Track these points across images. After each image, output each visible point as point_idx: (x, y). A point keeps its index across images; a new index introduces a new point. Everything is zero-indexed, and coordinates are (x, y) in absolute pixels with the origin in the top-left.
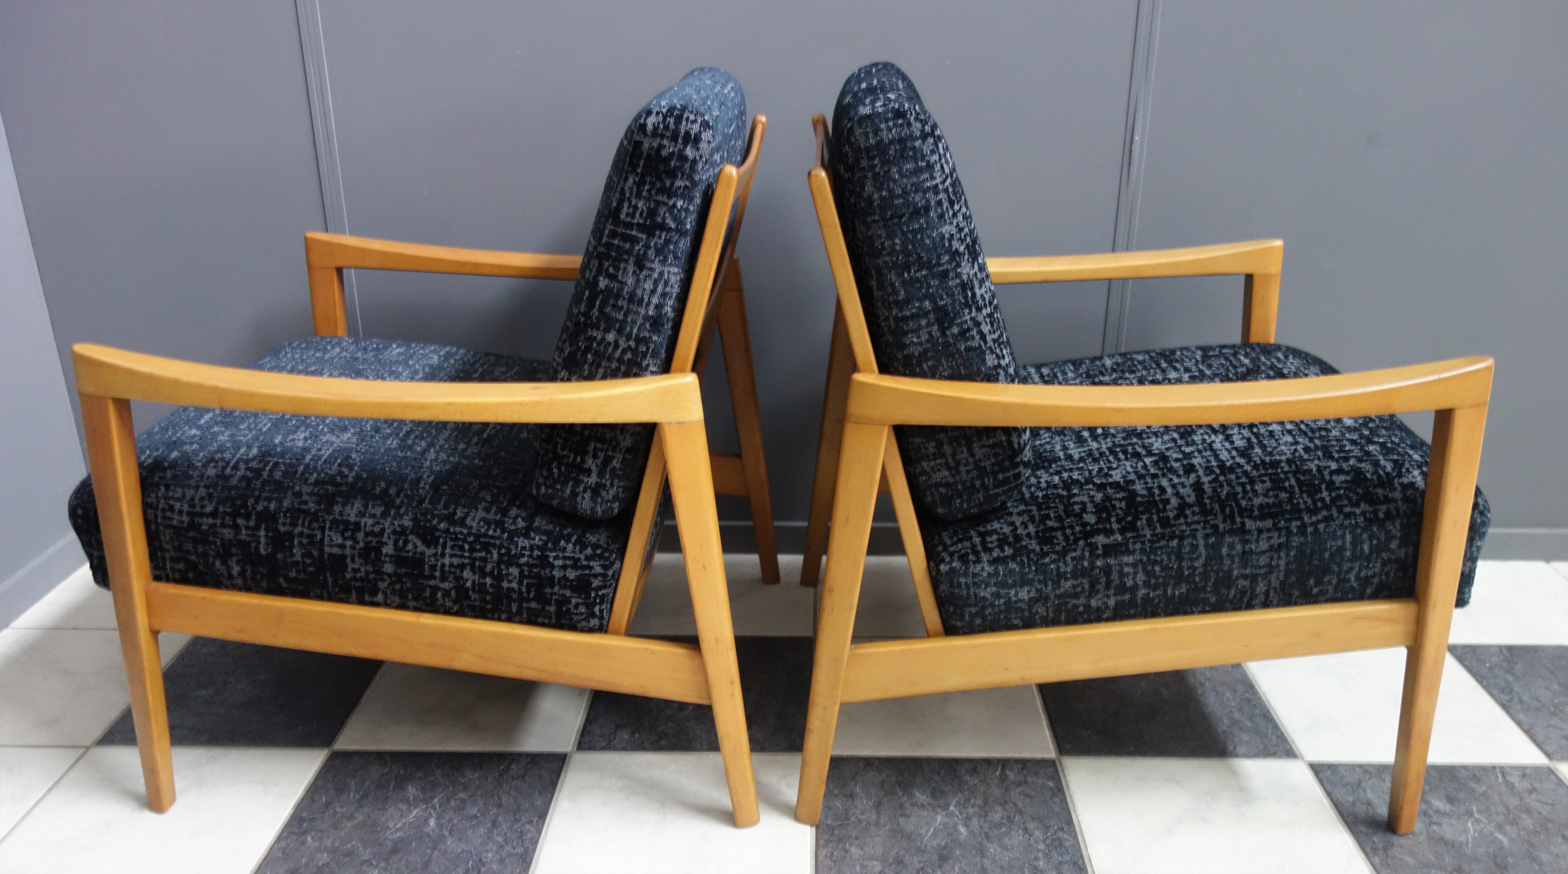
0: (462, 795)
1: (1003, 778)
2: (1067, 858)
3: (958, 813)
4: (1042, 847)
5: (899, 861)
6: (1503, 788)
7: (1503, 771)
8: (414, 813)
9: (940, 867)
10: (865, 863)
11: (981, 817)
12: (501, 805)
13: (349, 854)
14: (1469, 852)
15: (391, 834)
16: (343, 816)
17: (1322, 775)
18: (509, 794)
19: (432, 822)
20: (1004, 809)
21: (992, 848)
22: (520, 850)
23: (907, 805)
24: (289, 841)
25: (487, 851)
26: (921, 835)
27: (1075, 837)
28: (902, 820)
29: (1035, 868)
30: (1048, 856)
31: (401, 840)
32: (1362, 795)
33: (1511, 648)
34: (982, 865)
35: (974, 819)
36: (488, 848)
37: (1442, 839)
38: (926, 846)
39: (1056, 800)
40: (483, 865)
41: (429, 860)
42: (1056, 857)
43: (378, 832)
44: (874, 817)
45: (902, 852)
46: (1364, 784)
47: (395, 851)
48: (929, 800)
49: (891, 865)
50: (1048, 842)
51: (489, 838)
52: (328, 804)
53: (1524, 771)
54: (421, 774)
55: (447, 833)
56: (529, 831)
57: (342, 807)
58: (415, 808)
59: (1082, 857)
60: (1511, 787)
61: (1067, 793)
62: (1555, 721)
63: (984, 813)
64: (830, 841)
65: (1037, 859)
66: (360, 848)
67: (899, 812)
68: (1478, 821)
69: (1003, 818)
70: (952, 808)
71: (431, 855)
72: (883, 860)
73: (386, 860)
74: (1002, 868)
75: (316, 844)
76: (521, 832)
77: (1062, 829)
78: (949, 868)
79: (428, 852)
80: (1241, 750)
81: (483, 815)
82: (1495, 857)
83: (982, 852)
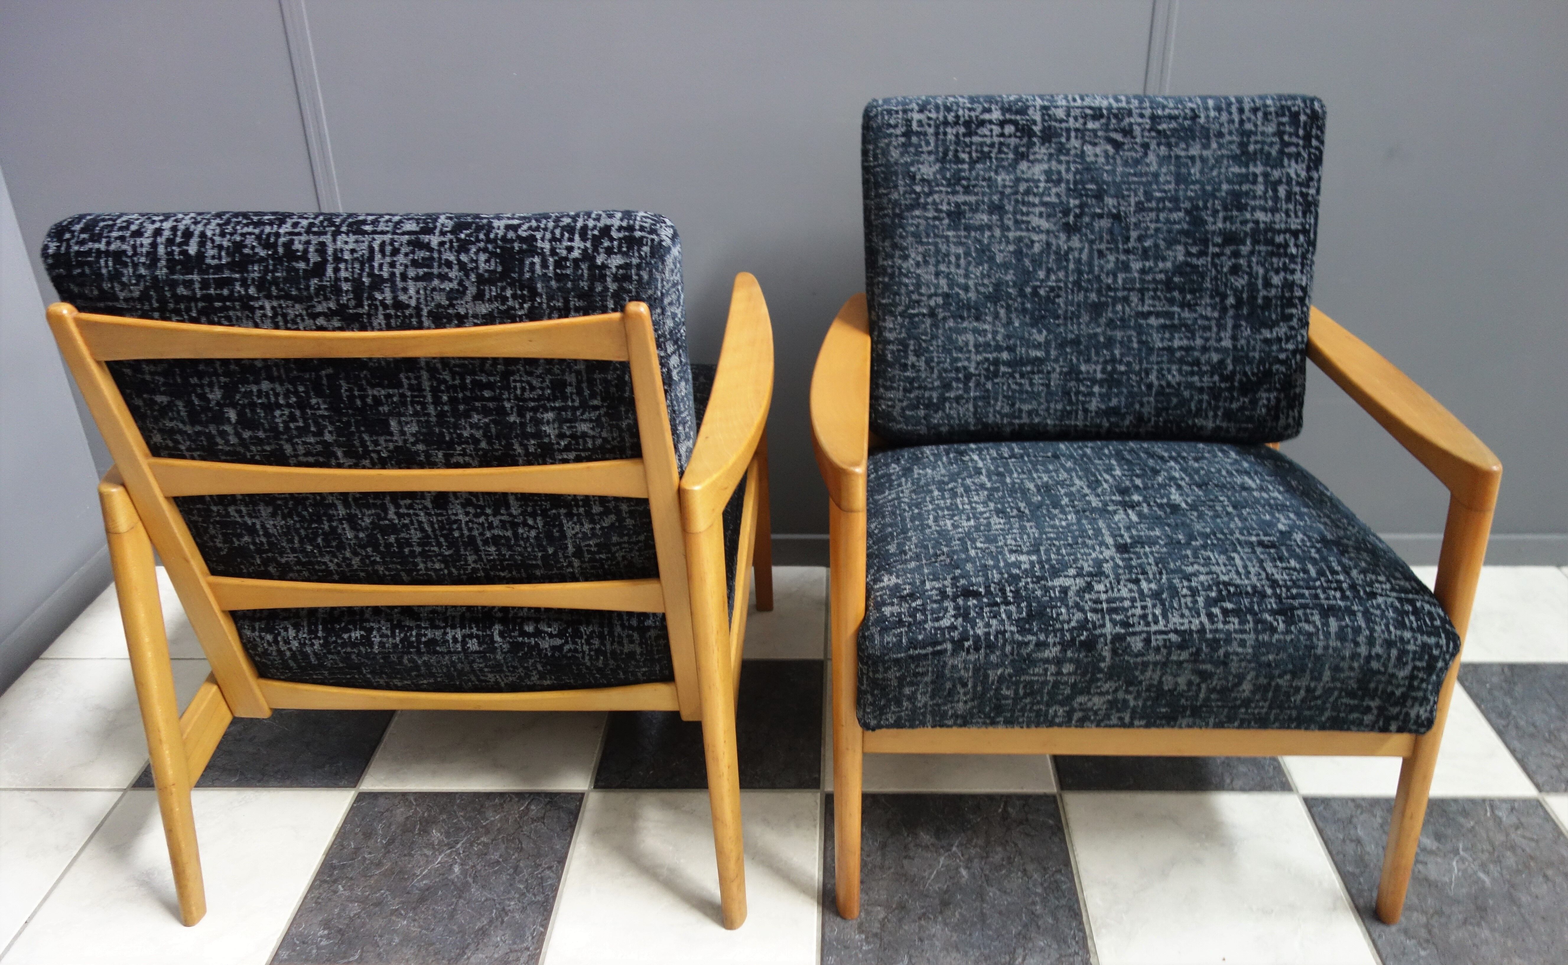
0: (484, 839)
1: (1005, 816)
2: (1063, 902)
3: (960, 854)
4: (1039, 890)
5: (902, 907)
6: (1491, 823)
7: (1492, 804)
8: (439, 860)
9: (941, 912)
11: (982, 858)
12: (522, 849)
13: (379, 904)
14: (1451, 894)
15: (418, 881)
16: (372, 863)
17: (1314, 809)
18: (529, 837)
19: (457, 869)
20: (1005, 850)
21: (992, 892)
22: (540, 898)
23: (912, 845)
24: (321, 890)
25: (509, 899)
26: (923, 878)
27: (1072, 880)
28: (906, 862)
29: (1033, 914)
30: (1045, 901)
31: (428, 888)
32: (1352, 832)
33: (1512, 667)
34: (982, 908)
35: (976, 860)
36: (510, 896)
37: (1426, 879)
38: (928, 890)
39: (1056, 839)
40: (507, 914)
41: (454, 909)
42: (1053, 902)
43: (406, 880)
44: (879, 859)
45: (906, 897)
46: (1355, 820)
47: (422, 900)
48: (933, 840)
49: (894, 910)
50: (1045, 885)
51: (511, 885)
52: (357, 850)
53: (1512, 804)
54: (445, 816)
55: (470, 880)
56: (549, 878)
57: (370, 853)
58: (440, 853)
59: (1077, 901)
60: (1498, 821)
61: (1066, 831)
62: (1549, 749)
63: (986, 854)
65: (1034, 903)
66: (389, 897)
67: (904, 854)
68: (1463, 860)
69: (1003, 859)
70: (954, 849)
71: (457, 904)
72: (887, 906)
73: (414, 909)
74: (1000, 913)
75: (347, 893)
76: (542, 878)
77: (1059, 871)
78: (950, 913)
79: (454, 900)
80: (1238, 783)
81: (505, 860)
82: (1476, 898)
83: (981, 896)
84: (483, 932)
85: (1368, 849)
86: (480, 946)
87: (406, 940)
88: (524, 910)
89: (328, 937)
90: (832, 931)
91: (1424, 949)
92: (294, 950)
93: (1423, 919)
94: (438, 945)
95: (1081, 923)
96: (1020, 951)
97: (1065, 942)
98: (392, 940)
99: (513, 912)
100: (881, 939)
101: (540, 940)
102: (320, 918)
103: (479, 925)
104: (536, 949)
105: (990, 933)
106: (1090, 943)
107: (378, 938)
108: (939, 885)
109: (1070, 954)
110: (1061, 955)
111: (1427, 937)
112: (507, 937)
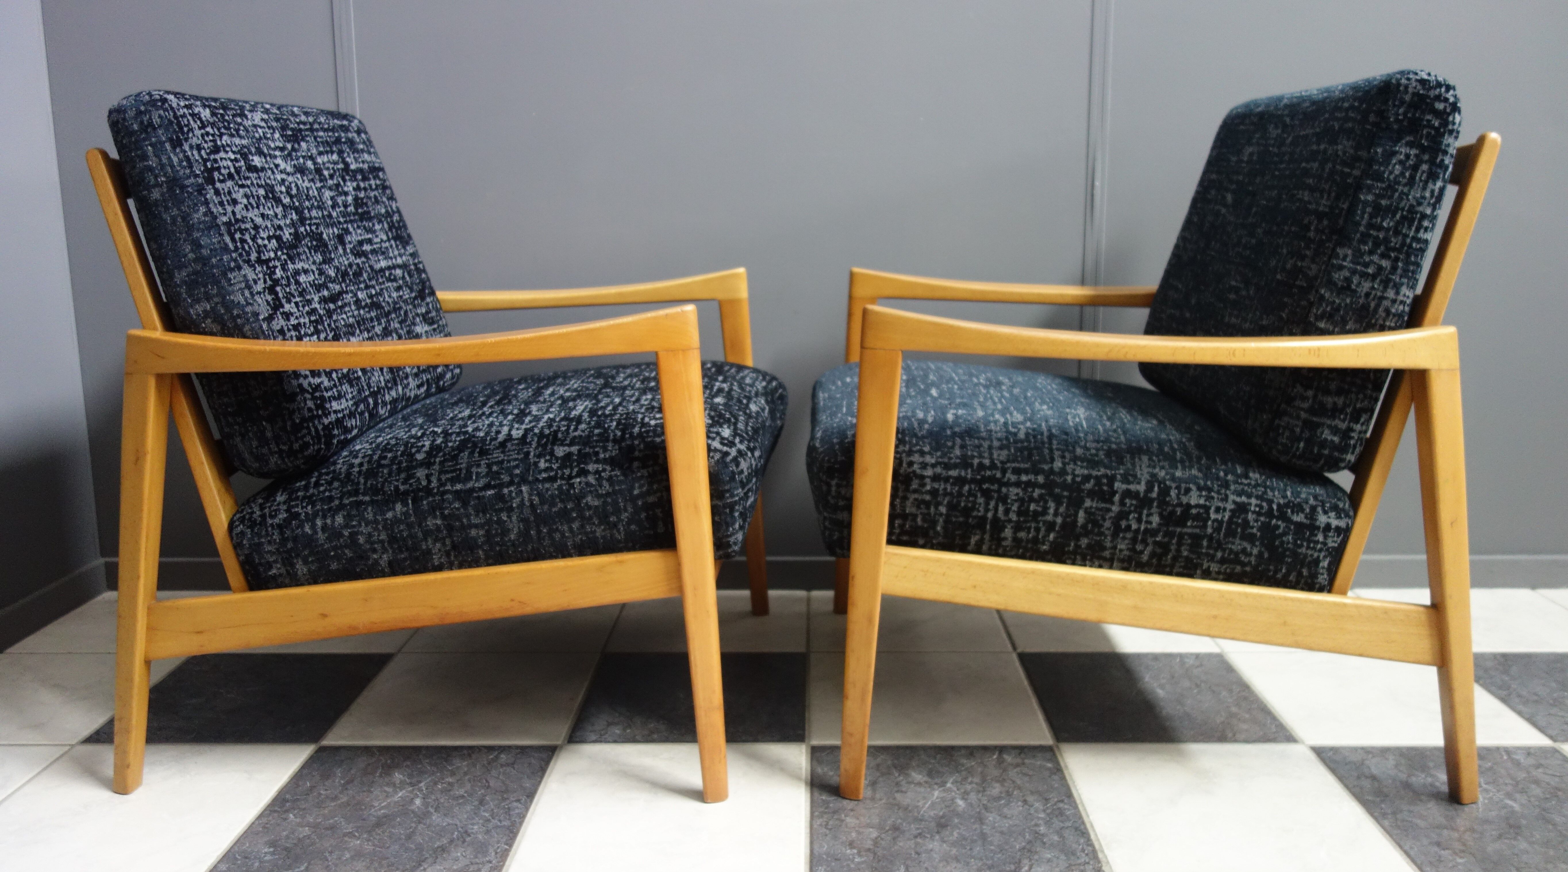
0: (450, 780)
1: (1000, 761)
2: (1069, 824)
3: (955, 789)
4: (1042, 815)
5: (896, 828)
6: (1509, 765)
7: (1508, 751)
8: (400, 794)
9: (938, 832)
10: (861, 830)
11: (979, 792)
12: (489, 787)
13: (332, 828)
14: (1480, 815)
15: (376, 812)
16: (327, 798)
17: (1324, 756)
18: (498, 778)
19: (418, 802)
20: (1003, 786)
21: (991, 817)
22: (506, 823)
23: (903, 783)
24: (271, 818)
25: (473, 824)
26: (917, 807)
27: (1076, 807)
28: (898, 796)
29: (1037, 833)
30: (1048, 823)
31: (386, 816)
32: (1366, 770)
34: (982, 830)
35: (972, 794)
36: (474, 822)
38: (923, 816)
39: (1056, 777)
40: (469, 835)
41: (413, 832)
42: (1057, 823)
43: (362, 810)
45: (899, 821)
46: (1367, 763)
47: (379, 824)
48: (926, 779)
49: (887, 831)
50: (1049, 811)
51: (475, 814)
52: (312, 788)
53: (1529, 751)
54: (409, 763)
55: (432, 810)
56: (517, 807)
57: (326, 790)
58: (401, 790)
59: (1083, 823)
60: (1517, 764)
61: (1066, 772)
62: (1554, 710)
63: (983, 787)
64: (826, 813)
65: (1037, 825)
66: (343, 823)
67: (896, 789)
68: (1487, 791)
69: (1001, 793)
70: (949, 785)
71: (416, 828)
72: (880, 827)
73: (369, 832)
74: (1002, 833)
75: (298, 821)
76: (509, 809)
77: (1061, 801)
78: (947, 833)
79: (413, 825)
80: (1241, 737)
81: (470, 795)
82: (1507, 819)
83: (981, 820)
84: (443, 849)
85: (1385, 783)
86: (438, 860)
87: (358, 855)
88: (488, 832)
89: (273, 854)
90: (821, 846)
91: (1461, 857)
92: (234, 864)
93: (1454, 834)
94: (392, 860)
95: (1089, 839)
96: (1026, 862)
97: (1074, 855)
98: (342, 856)
99: (476, 834)
100: (875, 854)
101: (504, 855)
102: (266, 839)
103: (438, 844)
104: (499, 862)
105: (992, 848)
106: (1100, 855)
107: (327, 854)
108: (935, 812)
109: (1080, 864)
110: (1070, 865)
111: (1462, 848)
112: (468, 852)
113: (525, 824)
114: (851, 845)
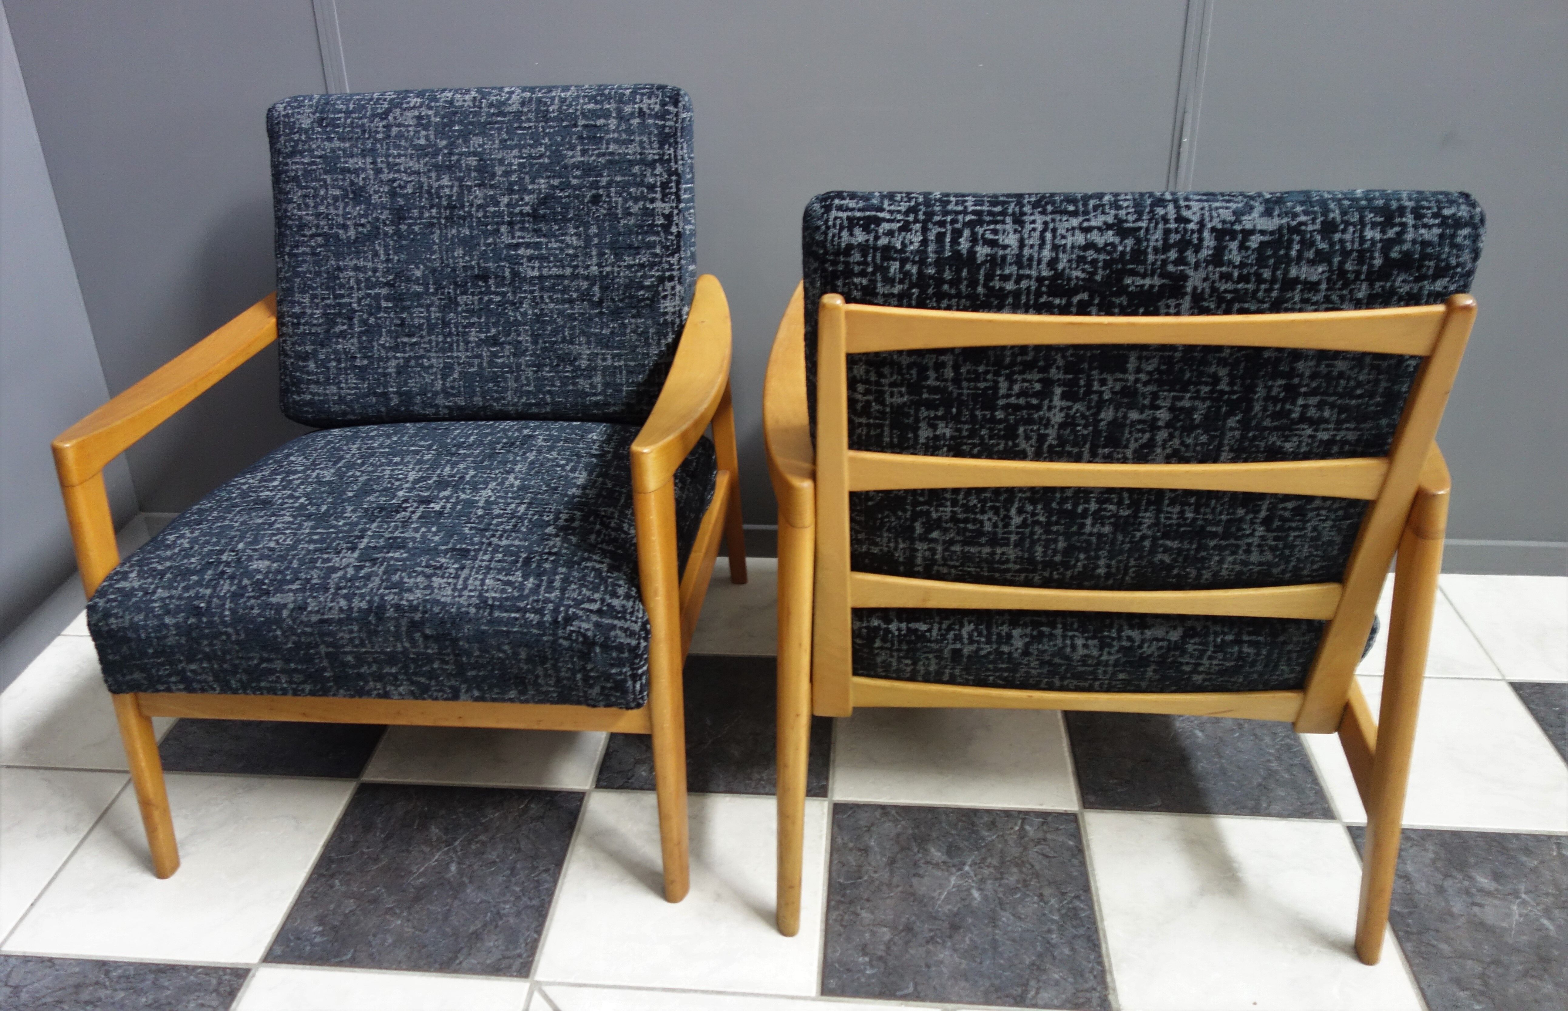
0: (483, 838)
1: (1022, 834)
2: (1081, 931)
3: (972, 874)
4: (1056, 917)
5: (909, 929)
6: (1557, 861)
7: (1559, 841)
8: (436, 857)
9: (950, 937)
10: (875, 929)
11: (996, 879)
12: (519, 850)
13: (374, 901)
14: (1511, 941)
15: (414, 879)
16: (369, 858)
17: (1359, 840)
18: (528, 837)
19: (453, 868)
20: (1021, 872)
21: (1005, 917)
22: (536, 902)
23: (922, 862)
24: (318, 883)
25: (505, 902)
26: (933, 898)
27: (1091, 907)
28: (915, 880)
29: (1049, 943)
30: (1062, 929)
31: (424, 887)
34: (994, 934)
35: (989, 882)
36: (505, 899)
37: (1482, 924)
38: (938, 911)
39: (1075, 862)
40: (501, 918)
41: (449, 910)
42: (1070, 929)
43: (402, 877)
44: (887, 875)
45: (913, 918)
47: (417, 899)
48: (944, 858)
49: (900, 931)
50: (1063, 911)
51: (507, 887)
52: (356, 843)
54: (444, 812)
55: (466, 880)
56: (546, 881)
57: (368, 848)
58: (438, 850)
59: (1096, 931)
61: (1087, 853)
63: (1000, 875)
64: (842, 902)
65: (1050, 931)
66: (385, 894)
67: (913, 870)
68: (1524, 903)
69: (1018, 881)
70: (967, 868)
71: (451, 905)
72: (893, 927)
73: (409, 908)
74: (1014, 940)
75: (343, 889)
76: (538, 881)
77: (1077, 897)
78: (960, 936)
79: (449, 900)
80: (1276, 808)
81: (502, 861)
82: (1539, 947)
83: (994, 921)
84: (477, 936)
85: (1417, 887)
86: (473, 951)
87: (399, 939)
88: (518, 914)
89: (322, 934)
90: (835, 951)
91: (1479, 1002)
92: (288, 946)
93: (1479, 969)
94: (431, 948)
95: (1100, 955)
96: (1033, 983)
97: (1082, 976)
98: (385, 940)
99: (507, 915)
100: (886, 963)
101: (533, 947)
102: (315, 913)
103: (472, 929)
104: (529, 957)
105: (1002, 961)
106: (1109, 979)
107: (371, 938)
108: (949, 907)
109: (1087, 991)
110: (1077, 991)
111: (1482, 988)
112: (500, 942)
113: (553, 904)
114: (864, 950)
